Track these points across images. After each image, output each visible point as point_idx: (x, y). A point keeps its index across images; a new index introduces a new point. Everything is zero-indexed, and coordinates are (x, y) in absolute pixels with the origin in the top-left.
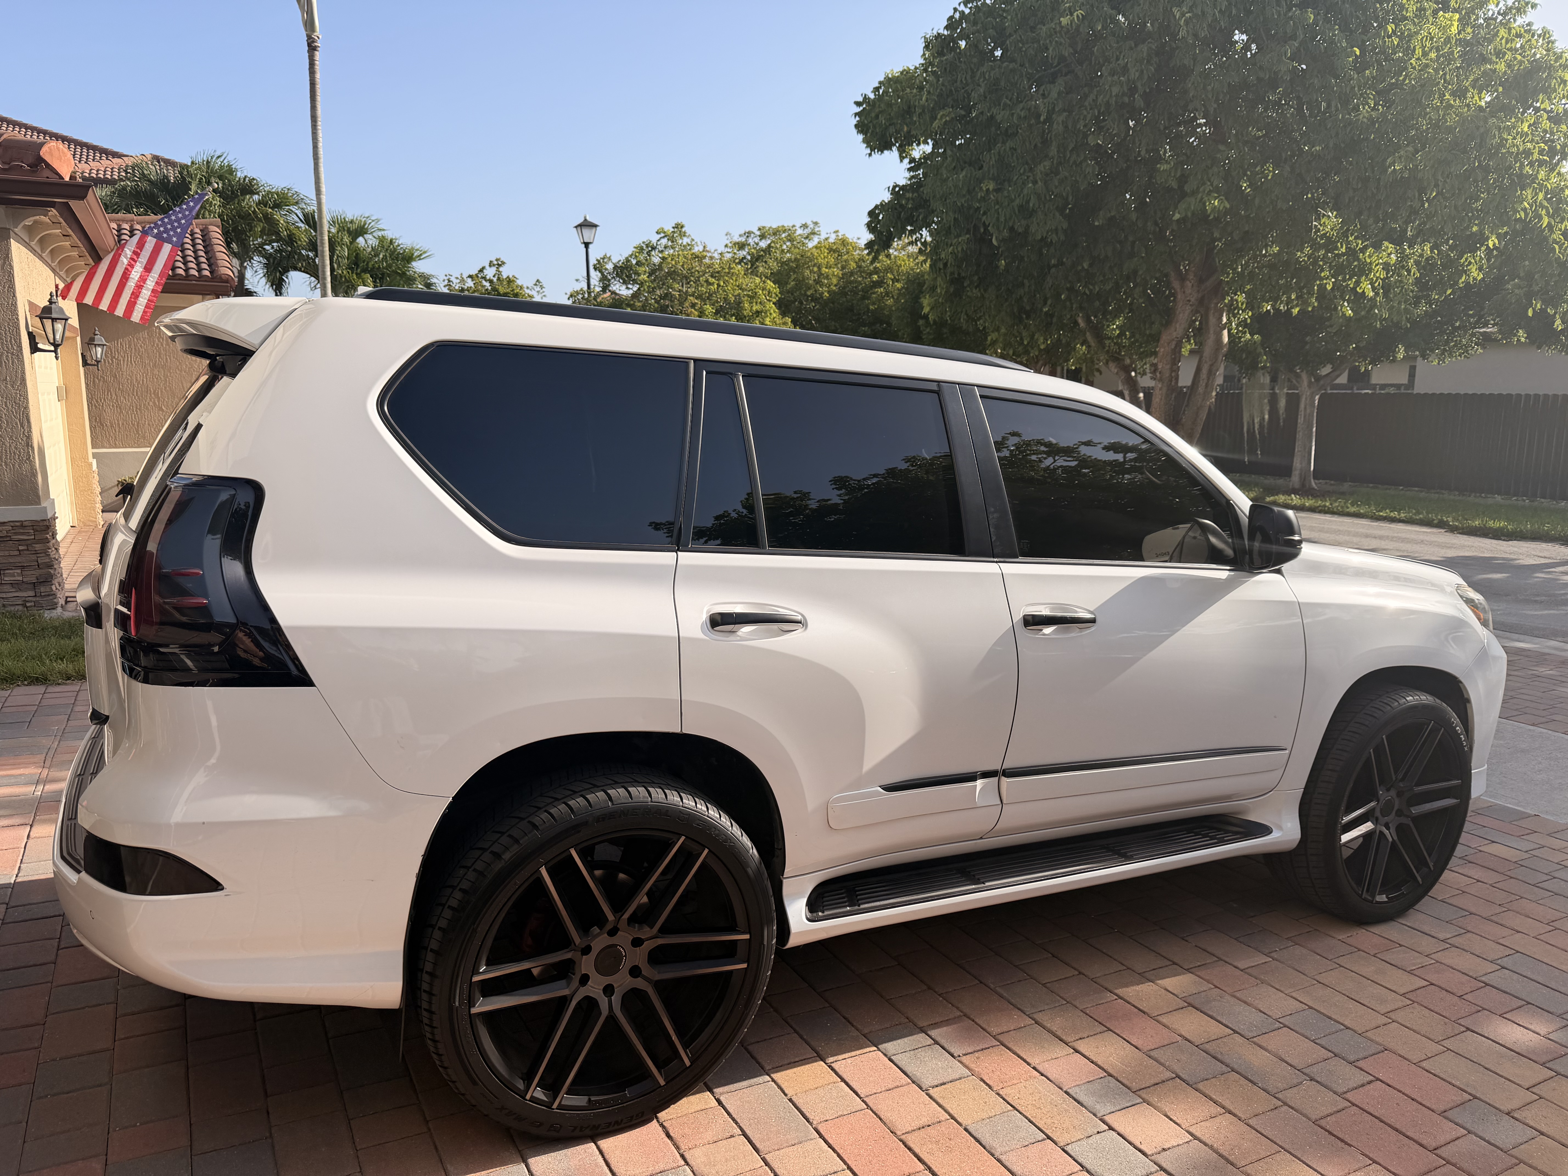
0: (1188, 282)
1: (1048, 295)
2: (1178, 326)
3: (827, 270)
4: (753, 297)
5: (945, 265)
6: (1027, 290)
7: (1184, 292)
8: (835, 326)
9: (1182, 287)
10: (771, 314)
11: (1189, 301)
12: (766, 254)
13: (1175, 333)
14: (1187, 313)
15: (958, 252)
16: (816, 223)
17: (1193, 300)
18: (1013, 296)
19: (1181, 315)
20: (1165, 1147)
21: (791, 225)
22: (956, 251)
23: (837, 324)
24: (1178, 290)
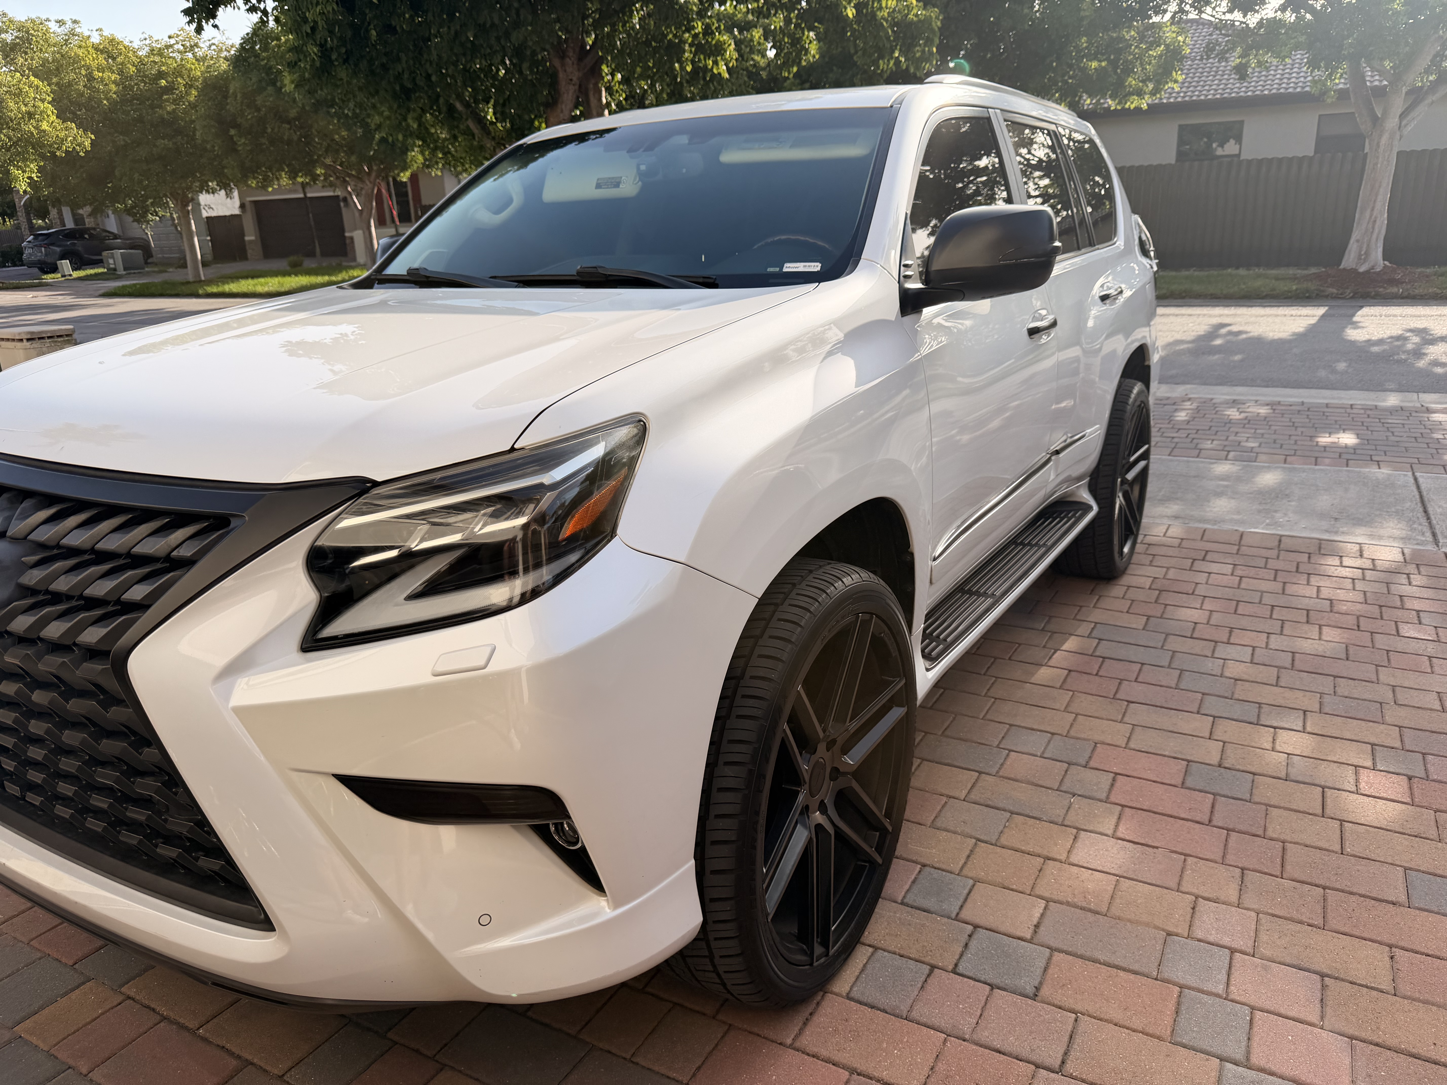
0: (568, 60)
1: (430, 72)
2: (563, 107)
3: (100, 74)
4: (18, 94)
5: (313, 29)
6: (404, 66)
7: (565, 71)
8: (124, 140)
9: (563, 65)
10: (48, 116)
11: (571, 80)
12: (24, 43)
13: (561, 115)
14: (571, 93)
15: (329, 12)
16: (75, 22)
17: (575, 79)
18: (391, 72)
19: (566, 95)
20: (1035, 923)
21: (44, 17)
22: (326, 12)
23: (127, 139)
24: (560, 69)
